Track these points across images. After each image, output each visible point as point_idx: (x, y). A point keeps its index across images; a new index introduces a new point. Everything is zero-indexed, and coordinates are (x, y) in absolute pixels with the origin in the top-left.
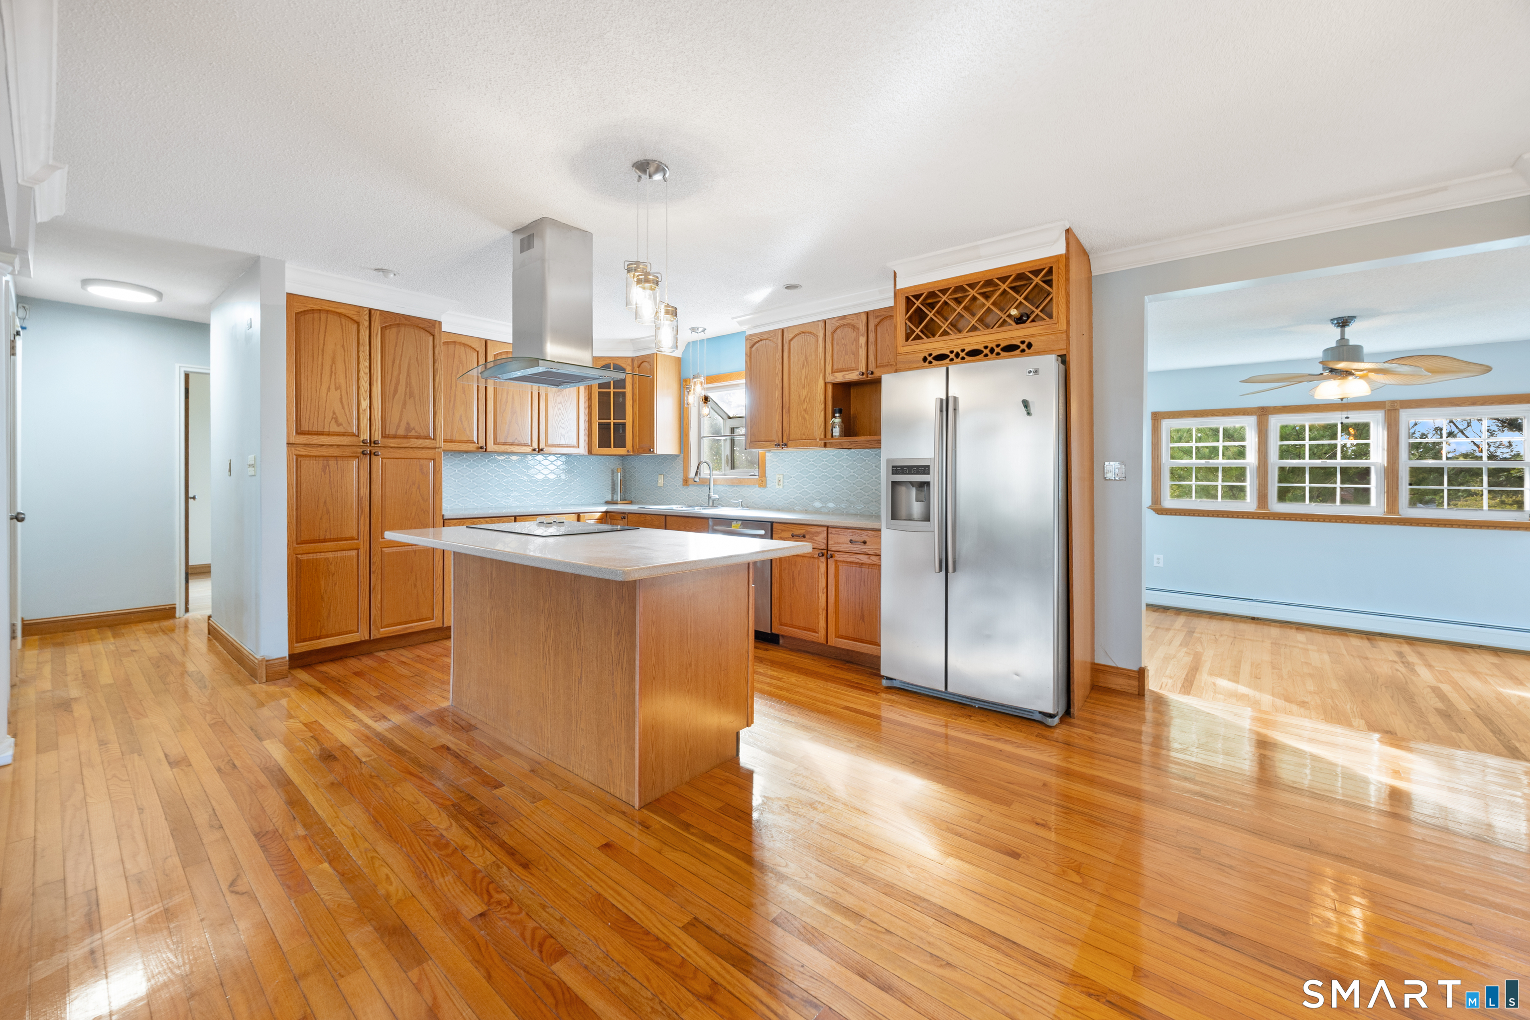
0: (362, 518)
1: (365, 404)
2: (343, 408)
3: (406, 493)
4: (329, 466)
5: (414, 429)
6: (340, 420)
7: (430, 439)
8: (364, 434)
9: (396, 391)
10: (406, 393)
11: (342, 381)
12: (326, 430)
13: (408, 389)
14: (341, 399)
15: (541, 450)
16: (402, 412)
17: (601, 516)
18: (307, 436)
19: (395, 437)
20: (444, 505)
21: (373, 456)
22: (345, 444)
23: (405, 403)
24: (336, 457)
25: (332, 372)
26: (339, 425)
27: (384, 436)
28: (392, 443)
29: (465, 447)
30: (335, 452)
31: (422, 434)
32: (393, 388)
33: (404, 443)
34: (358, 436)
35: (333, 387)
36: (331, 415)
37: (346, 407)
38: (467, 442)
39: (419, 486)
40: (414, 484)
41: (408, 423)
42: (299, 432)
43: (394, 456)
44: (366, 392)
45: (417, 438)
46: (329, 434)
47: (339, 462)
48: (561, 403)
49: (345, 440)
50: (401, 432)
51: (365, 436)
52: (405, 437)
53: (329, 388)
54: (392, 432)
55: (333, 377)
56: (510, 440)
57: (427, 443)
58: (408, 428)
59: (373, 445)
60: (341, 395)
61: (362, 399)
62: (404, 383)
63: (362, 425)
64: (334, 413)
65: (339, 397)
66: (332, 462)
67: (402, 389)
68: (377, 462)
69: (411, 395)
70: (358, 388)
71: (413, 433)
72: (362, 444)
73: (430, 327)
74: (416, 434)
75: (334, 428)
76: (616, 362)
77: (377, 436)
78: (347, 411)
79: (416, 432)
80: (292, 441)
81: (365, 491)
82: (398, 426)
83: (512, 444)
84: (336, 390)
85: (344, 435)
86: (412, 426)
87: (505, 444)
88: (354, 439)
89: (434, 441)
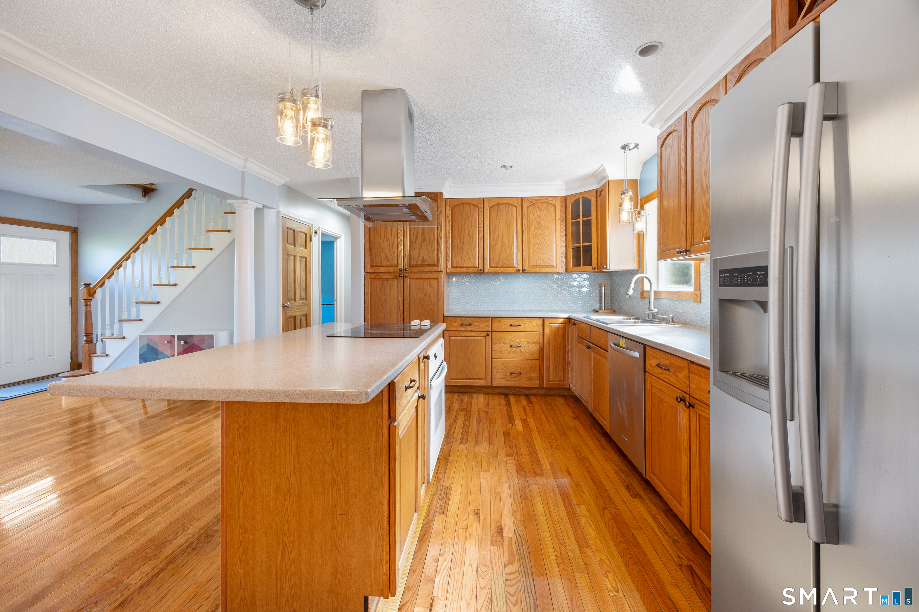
0: (400, 313)
1: (401, 248)
2: (390, 252)
3: (422, 299)
4: (384, 284)
5: (426, 260)
6: (389, 258)
7: (436, 266)
8: (400, 265)
9: (416, 239)
10: (422, 239)
11: (390, 236)
12: (383, 264)
13: (423, 237)
14: (389, 246)
15: (523, 271)
16: (420, 251)
17: (563, 321)
18: (374, 268)
19: (416, 266)
20: (445, 308)
21: (404, 278)
22: (391, 271)
23: (421, 246)
24: (387, 278)
25: (385, 232)
26: (388, 261)
27: (411, 266)
28: (415, 269)
29: (469, 270)
30: (386, 276)
31: (431, 264)
32: (415, 237)
33: (421, 269)
34: (398, 266)
35: (385, 240)
36: (385, 256)
37: (392, 251)
38: (472, 267)
39: (429, 295)
40: (426, 294)
41: (423, 257)
42: (372, 266)
43: (415, 277)
44: (401, 241)
45: (428, 266)
46: (384, 266)
47: (388, 281)
48: (540, 235)
49: (391, 269)
50: (419, 263)
51: (401, 266)
52: (422, 266)
53: (384, 241)
54: (415, 263)
55: (386, 235)
56: (500, 264)
57: (434, 269)
58: (423, 261)
59: (405, 271)
60: (389, 244)
61: (399, 245)
62: (421, 234)
63: (399, 260)
64: (386, 255)
65: (388, 245)
66: (385, 282)
67: (419, 237)
68: (408, 281)
69: (425, 240)
70: (398, 239)
71: (426, 263)
72: (399, 271)
73: (435, 197)
74: (428, 264)
75: (387, 263)
76: (585, 196)
77: (407, 266)
78: (392, 253)
79: (427, 262)
80: (368, 271)
81: (401, 298)
82: (418, 259)
83: (502, 267)
84: (387, 242)
85: (391, 266)
86: (425, 259)
87: (497, 267)
88: (396, 268)
89: (437, 268)
